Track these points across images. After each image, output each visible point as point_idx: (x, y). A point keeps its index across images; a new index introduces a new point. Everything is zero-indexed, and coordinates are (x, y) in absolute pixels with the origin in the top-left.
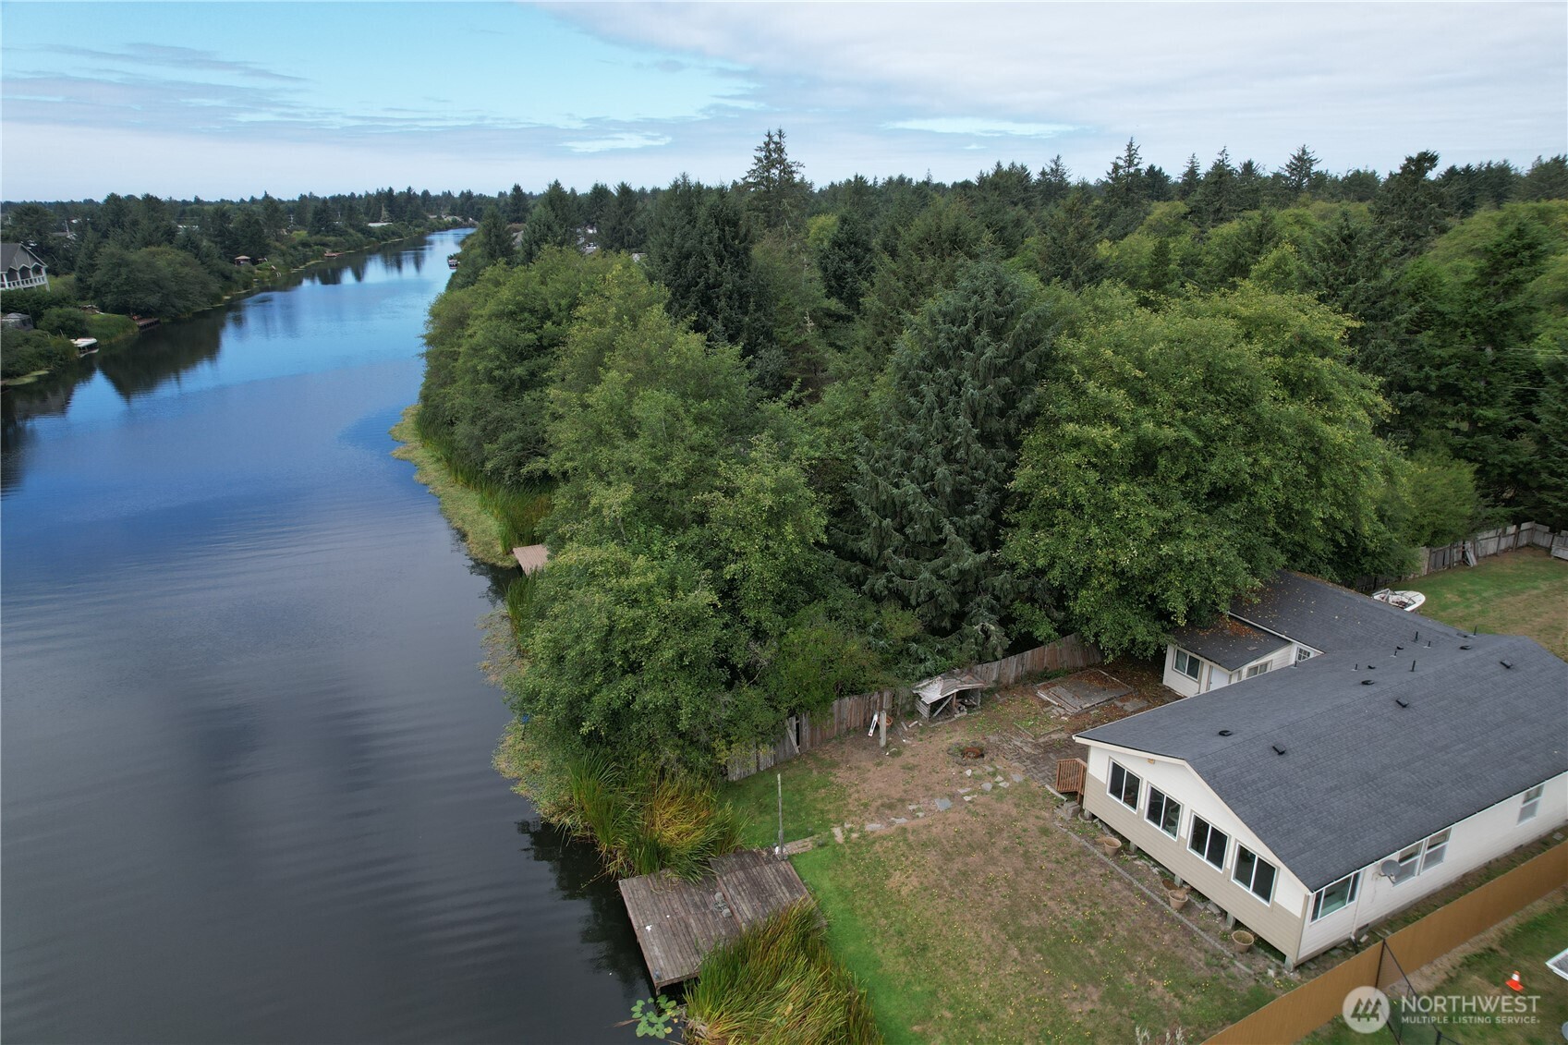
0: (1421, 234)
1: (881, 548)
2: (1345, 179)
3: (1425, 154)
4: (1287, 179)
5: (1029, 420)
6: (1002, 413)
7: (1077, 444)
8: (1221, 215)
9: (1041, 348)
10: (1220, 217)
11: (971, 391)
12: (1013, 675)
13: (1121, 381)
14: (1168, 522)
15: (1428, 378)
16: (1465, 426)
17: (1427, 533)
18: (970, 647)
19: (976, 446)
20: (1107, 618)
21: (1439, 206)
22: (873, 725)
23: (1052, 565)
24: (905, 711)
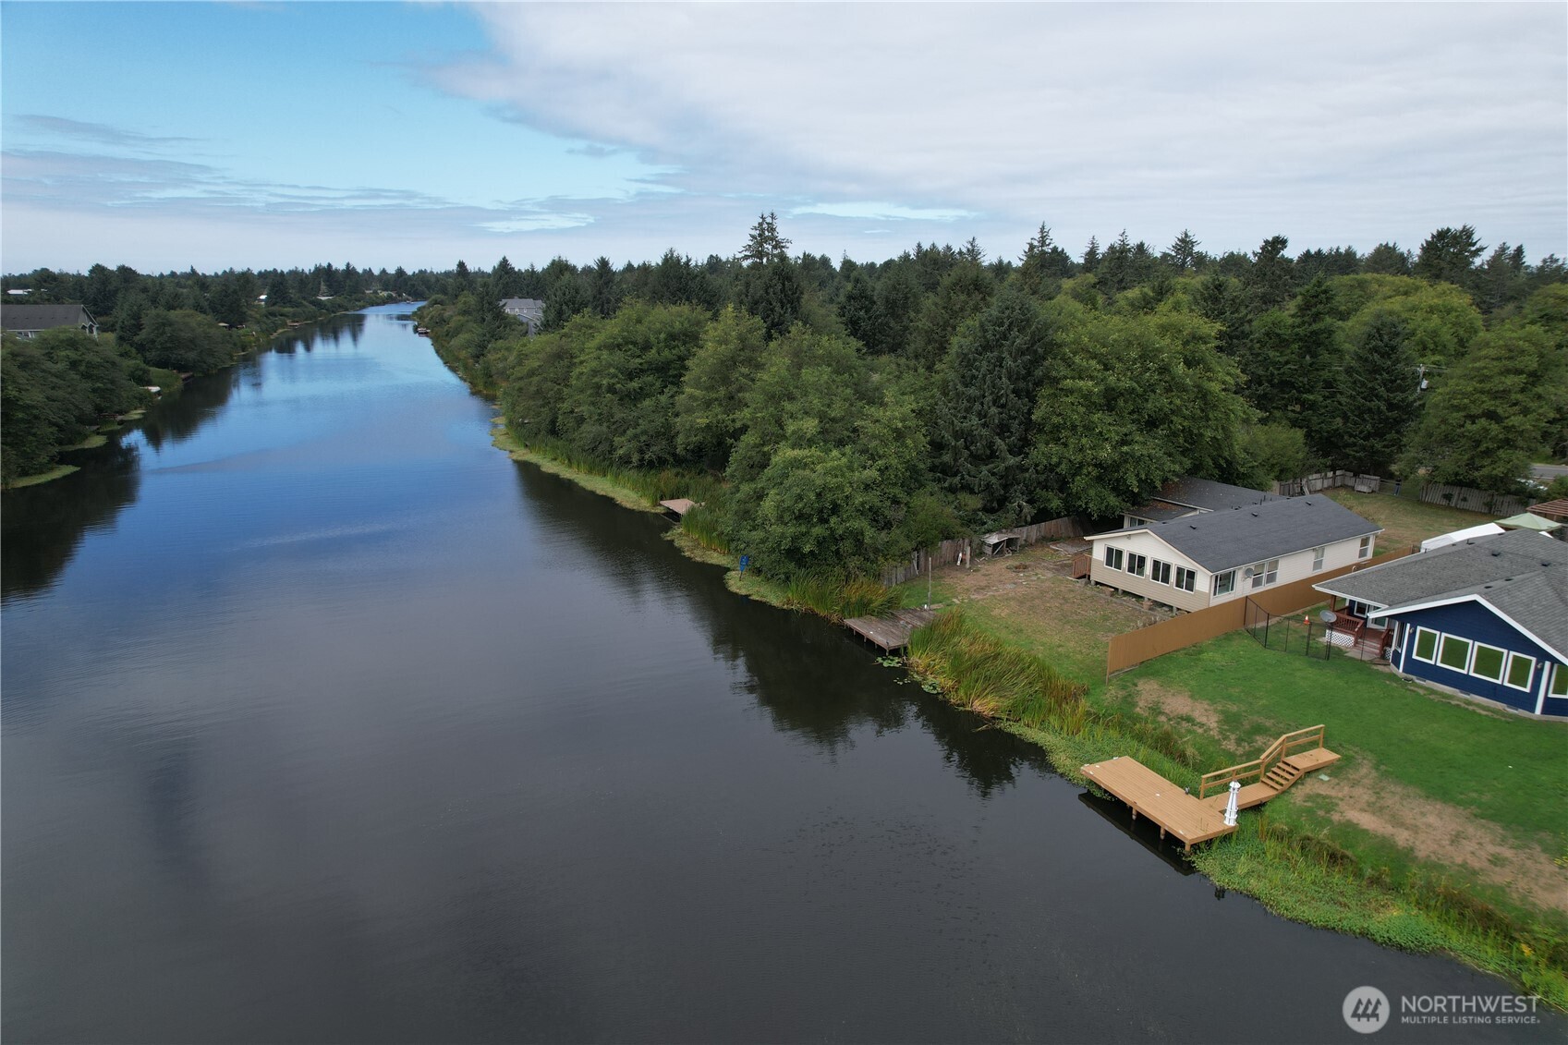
0: (1279, 299)
1: (955, 460)
2: (1222, 260)
3: (1278, 238)
4: (1173, 257)
5: (1039, 383)
6: (1024, 378)
7: (1070, 392)
8: (1123, 284)
9: (1046, 340)
10: (1122, 286)
11: (1009, 362)
12: (1034, 538)
13: (1094, 356)
14: (1126, 435)
15: (1272, 374)
16: (1298, 408)
17: (1277, 469)
18: (1012, 516)
19: (1012, 396)
20: (1092, 492)
21: (1291, 278)
22: (960, 559)
23: (1059, 464)
24: (978, 553)
